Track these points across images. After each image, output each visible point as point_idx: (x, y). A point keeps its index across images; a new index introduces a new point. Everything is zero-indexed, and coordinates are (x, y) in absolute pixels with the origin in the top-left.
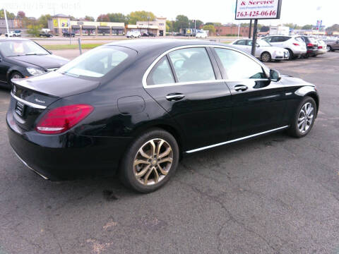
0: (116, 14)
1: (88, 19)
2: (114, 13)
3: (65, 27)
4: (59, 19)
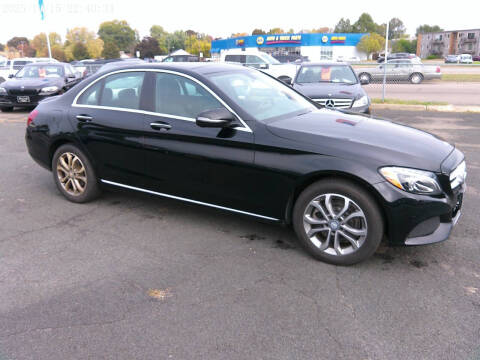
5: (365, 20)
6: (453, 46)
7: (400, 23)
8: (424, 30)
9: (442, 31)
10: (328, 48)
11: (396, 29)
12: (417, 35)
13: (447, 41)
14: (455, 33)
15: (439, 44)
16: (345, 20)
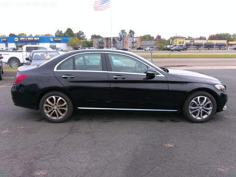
0: (224, 34)
1: (201, 38)
2: (222, 33)
3: (182, 44)
4: (178, 39)
5: (69, 31)
6: (107, 44)
7: (83, 33)
8: (94, 37)
9: (102, 38)
10: (53, 44)
11: (81, 36)
12: (92, 39)
13: (105, 42)
14: (107, 38)
15: (101, 43)
16: (60, 31)
